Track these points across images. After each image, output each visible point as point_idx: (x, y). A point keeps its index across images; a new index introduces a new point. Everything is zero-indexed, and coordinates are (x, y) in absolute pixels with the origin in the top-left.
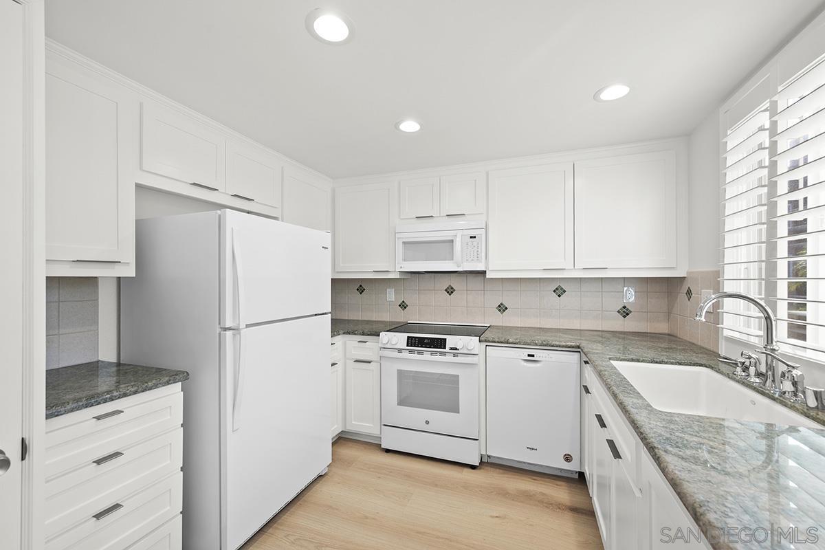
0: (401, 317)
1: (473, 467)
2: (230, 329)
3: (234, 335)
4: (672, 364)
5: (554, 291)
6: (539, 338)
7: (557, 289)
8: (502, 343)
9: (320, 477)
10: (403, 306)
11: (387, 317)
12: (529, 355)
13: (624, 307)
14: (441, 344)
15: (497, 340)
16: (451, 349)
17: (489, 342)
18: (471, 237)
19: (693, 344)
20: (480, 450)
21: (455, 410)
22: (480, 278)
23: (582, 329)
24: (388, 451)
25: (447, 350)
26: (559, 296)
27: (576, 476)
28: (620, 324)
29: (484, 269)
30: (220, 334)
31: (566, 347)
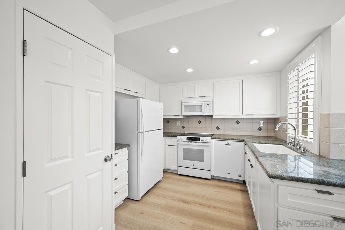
0: (182, 131)
1: (209, 179)
2: (140, 132)
3: (142, 134)
4: (271, 144)
5: (236, 122)
6: (230, 138)
7: (237, 122)
8: (218, 139)
9: (160, 181)
10: (183, 127)
11: (177, 131)
12: (227, 143)
13: (260, 128)
14: (198, 139)
15: (217, 138)
16: (202, 141)
17: (214, 139)
18: (208, 104)
19: (281, 139)
20: (211, 174)
21: (203, 160)
22: (210, 118)
23: (246, 135)
24: (180, 175)
25: (200, 141)
26: (238, 124)
27: (243, 182)
28: (258, 133)
29: (212, 115)
30: (138, 134)
31: (240, 140)
